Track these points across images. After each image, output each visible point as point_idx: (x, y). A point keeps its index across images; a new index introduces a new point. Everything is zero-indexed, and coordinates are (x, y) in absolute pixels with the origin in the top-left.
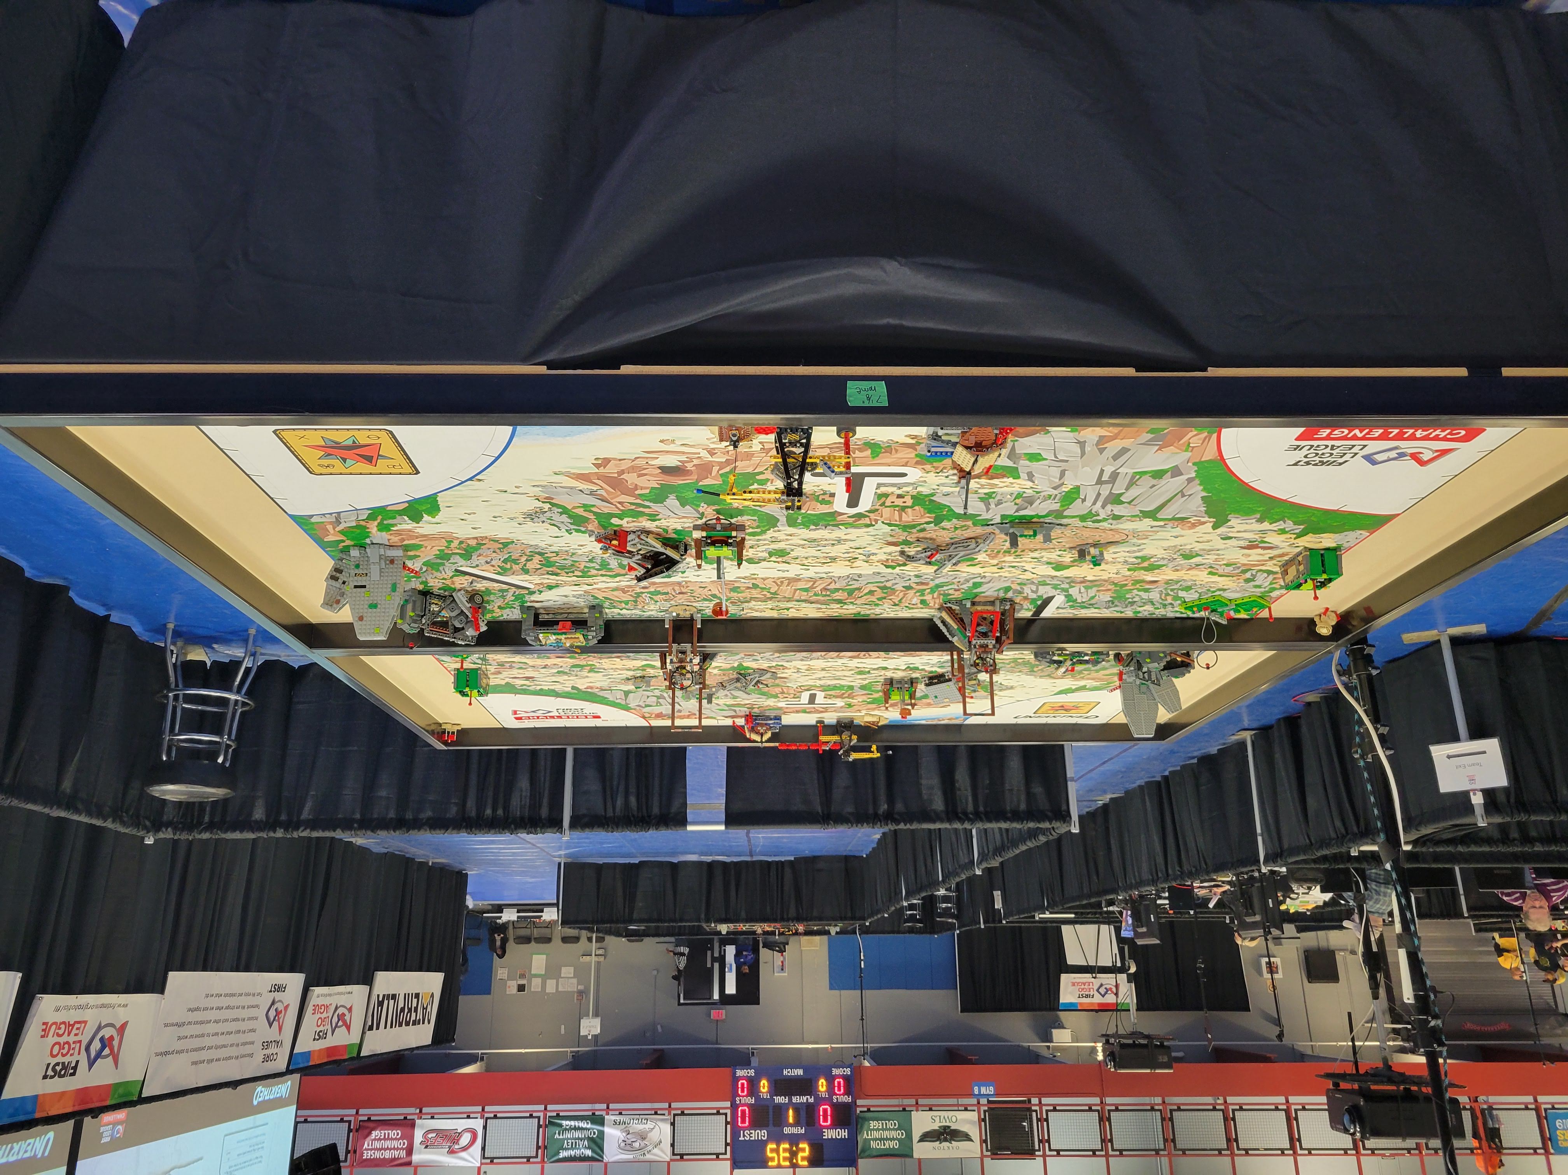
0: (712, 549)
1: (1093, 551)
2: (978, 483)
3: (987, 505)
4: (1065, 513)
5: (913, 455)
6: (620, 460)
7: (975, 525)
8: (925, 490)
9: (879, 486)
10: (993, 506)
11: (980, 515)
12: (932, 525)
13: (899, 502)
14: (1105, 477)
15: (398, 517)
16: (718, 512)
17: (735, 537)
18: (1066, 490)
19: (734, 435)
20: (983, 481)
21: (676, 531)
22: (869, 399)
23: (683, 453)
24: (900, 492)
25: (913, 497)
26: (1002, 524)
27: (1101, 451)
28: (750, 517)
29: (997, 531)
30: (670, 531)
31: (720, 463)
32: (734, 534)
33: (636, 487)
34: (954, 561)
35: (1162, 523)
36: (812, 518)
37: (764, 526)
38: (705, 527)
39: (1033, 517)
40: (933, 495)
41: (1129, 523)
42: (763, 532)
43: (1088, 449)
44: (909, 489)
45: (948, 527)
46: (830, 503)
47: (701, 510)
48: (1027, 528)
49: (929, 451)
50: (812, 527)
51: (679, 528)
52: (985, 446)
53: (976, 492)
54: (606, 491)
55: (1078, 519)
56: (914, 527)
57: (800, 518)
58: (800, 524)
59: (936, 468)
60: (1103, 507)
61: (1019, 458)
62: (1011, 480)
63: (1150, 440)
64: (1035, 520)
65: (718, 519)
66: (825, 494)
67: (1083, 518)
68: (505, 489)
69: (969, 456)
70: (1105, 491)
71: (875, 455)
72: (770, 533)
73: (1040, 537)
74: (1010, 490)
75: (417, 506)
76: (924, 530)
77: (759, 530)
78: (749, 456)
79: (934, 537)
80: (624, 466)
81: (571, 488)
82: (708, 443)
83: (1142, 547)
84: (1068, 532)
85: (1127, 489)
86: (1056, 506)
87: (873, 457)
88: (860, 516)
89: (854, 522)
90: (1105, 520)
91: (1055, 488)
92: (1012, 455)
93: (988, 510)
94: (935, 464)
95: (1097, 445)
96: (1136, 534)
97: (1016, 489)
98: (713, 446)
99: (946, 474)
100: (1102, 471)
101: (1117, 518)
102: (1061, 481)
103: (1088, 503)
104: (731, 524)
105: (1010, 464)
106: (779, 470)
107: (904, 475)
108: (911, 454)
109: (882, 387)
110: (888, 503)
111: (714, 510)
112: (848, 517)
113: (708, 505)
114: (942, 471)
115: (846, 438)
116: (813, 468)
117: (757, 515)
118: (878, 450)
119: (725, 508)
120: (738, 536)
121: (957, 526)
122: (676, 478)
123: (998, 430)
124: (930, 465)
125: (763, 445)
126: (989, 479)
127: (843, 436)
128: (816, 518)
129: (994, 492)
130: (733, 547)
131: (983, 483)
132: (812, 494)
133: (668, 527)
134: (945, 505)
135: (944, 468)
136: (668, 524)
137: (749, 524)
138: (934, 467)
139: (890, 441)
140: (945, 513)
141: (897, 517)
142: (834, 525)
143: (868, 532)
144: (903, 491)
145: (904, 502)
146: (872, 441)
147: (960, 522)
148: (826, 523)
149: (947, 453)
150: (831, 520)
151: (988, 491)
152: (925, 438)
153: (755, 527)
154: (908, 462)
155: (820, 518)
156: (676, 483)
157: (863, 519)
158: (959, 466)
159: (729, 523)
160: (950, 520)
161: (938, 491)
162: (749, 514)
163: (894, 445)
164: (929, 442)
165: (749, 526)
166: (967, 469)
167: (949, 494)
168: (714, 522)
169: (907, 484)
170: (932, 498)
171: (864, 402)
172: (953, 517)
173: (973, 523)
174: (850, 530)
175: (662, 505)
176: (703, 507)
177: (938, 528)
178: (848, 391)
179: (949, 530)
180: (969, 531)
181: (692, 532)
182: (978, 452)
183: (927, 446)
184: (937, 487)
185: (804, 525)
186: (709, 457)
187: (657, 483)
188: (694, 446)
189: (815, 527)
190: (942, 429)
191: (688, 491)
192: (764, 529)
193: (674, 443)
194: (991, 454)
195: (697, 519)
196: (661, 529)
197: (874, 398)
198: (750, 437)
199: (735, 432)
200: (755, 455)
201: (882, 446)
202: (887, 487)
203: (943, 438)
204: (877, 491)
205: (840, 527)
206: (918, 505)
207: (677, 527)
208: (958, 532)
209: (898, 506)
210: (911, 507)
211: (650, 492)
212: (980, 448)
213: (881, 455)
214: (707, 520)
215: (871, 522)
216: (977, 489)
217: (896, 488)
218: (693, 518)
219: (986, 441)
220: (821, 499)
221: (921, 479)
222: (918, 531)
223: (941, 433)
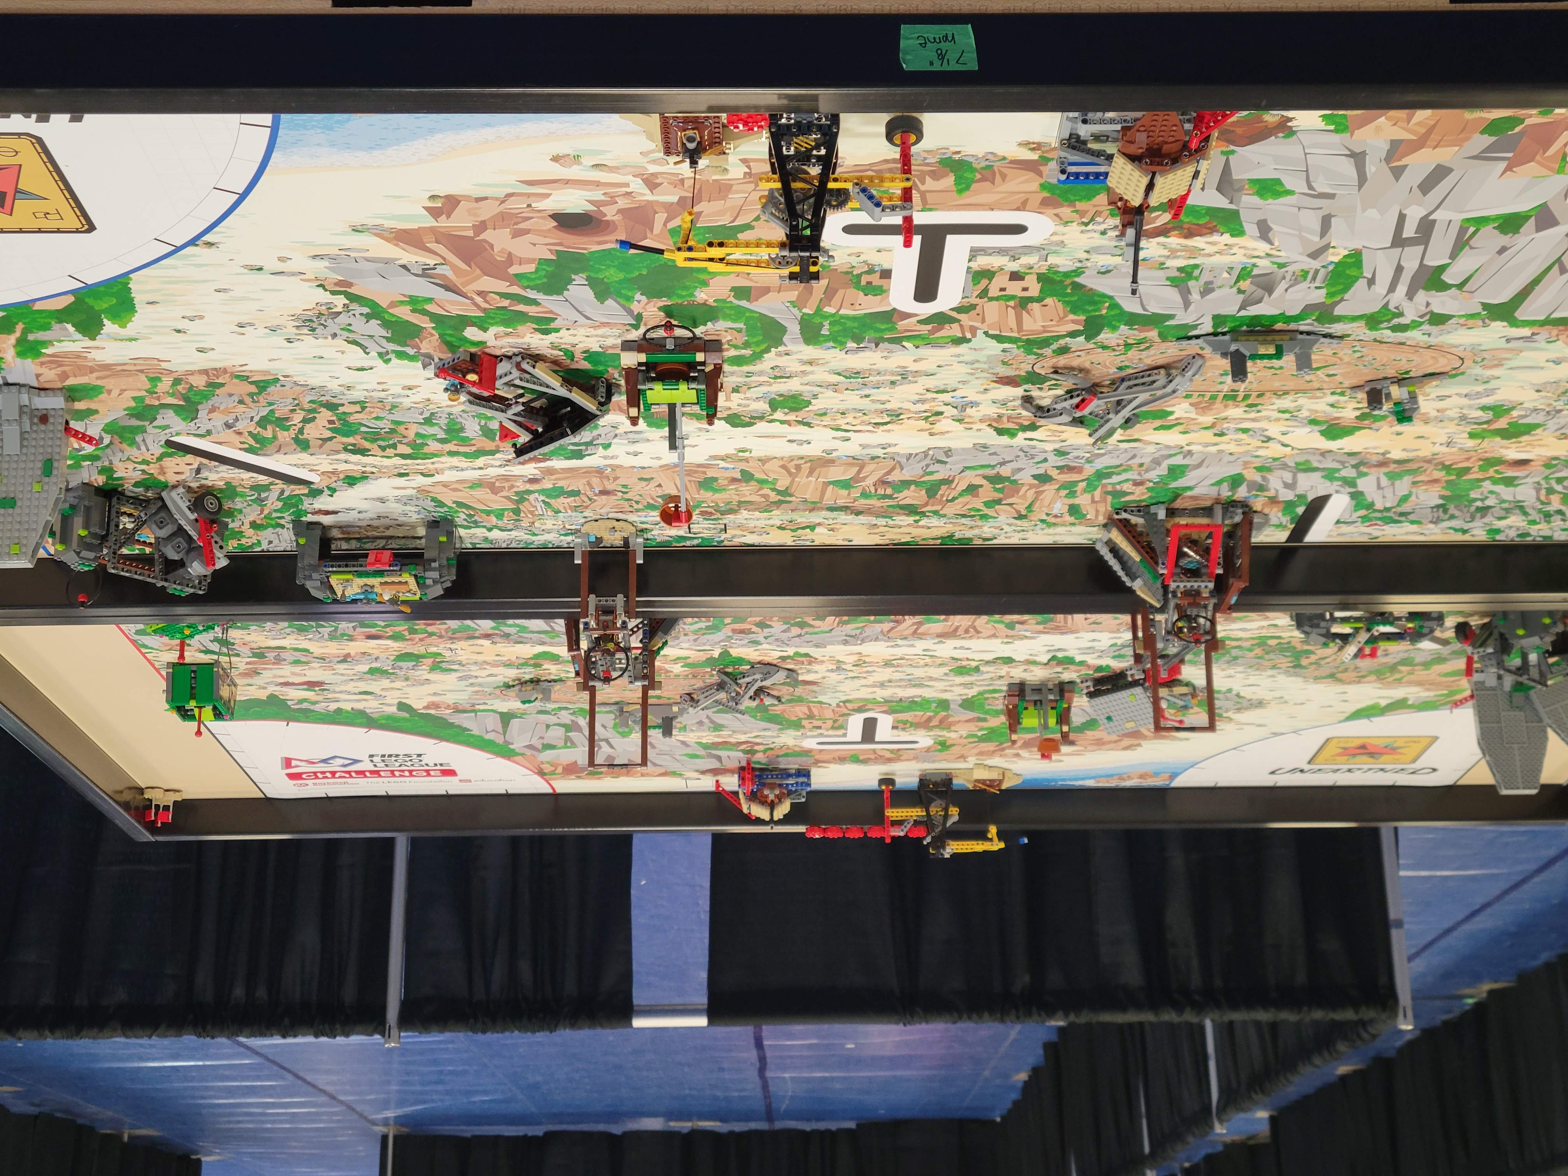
0: (658, 387)
1: (1396, 392)
2: (1164, 246)
3: (1185, 293)
4: (1338, 311)
5: (1034, 186)
6: (478, 200)
7: (1163, 337)
8: (1062, 262)
9: (974, 253)
10: (1195, 296)
11: (1172, 317)
12: (1081, 339)
13: (1014, 289)
14: (1409, 231)
15: (56, 327)
16: (668, 311)
17: (703, 364)
18: (1336, 259)
19: (691, 139)
20: (1174, 241)
21: (589, 355)
22: (941, 56)
23: (598, 184)
24: (1014, 266)
25: (1041, 278)
26: (1215, 334)
27: (1398, 173)
28: (730, 324)
29: (1208, 351)
30: (578, 355)
31: (668, 207)
32: (700, 357)
33: (510, 259)
34: (1126, 413)
35: (1526, 332)
36: (849, 324)
37: (758, 344)
38: (645, 345)
39: (1274, 319)
40: (1078, 272)
41: (1463, 331)
42: (757, 357)
43: (1371, 169)
44: (1032, 259)
45: (1113, 344)
46: (880, 291)
47: (636, 308)
48: (1265, 342)
49: (1063, 172)
50: (852, 345)
51: (595, 348)
52: (1168, 156)
53: (1161, 266)
54: (454, 268)
55: (1362, 323)
56: (1045, 343)
57: (826, 323)
58: (828, 338)
59: (1082, 213)
60: (1410, 295)
61: (1240, 189)
62: (1226, 238)
63: (1488, 150)
64: (1279, 326)
65: (669, 326)
66: (871, 271)
67: (1373, 321)
68: (259, 264)
69: (1137, 174)
70: (1411, 260)
71: (963, 185)
72: (771, 359)
73: (1289, 360)
74: (1226, 260)
75: (90, 301)
76: (1064, 350)
77: (747, 352)
78: (722, 190)
79: (1087, 365)
80: (487, 211)
81: (387, 262)
82: (642, 161)
83: (1493, 384)
84: (1345, 351)
85: (1453, 256)
86: (1319, 296)
87: (960, 191)
88: (940, 320)
89: (932, 332)
90: (1414, 325)
91: (1315, 255)
92: (1226, 184)
93: (1187, 304)
94: (1080, 205)
95: (1389, 158)
96: (1480, 356)
97: (1239, 258)
98: (653, 169)
99: (1102, 227)
100: (1402, 218)
101: (1438, 319)
102: (1325, 241)
103: (1381, 287)
104: (694, 337)
105: (1220, 202)
106: (776, 205)
107: (1019, 229)
108: (1028, 184)
109: (966, 36)
110: (994, 292)
111: (660, 309)
112: (918, 322)
113: (648, 298)
114: (1092, 219)
115: (903, 143)
116: (841, 198)
117: (744, 319)
118: (968, 175)
119: (681, 304)
120: (708, 361)
121: (1130, 341)
122: (585, 239)
123: (1189, 121)
124: (1069, 206)
125: (749, 167)
126: (1186, 237)
127: (897, 139)
128: (856, 324)
129: (1196, 266)
130: (699, 383)
131: (1173, 246)
132: (847, 273)
133: (574, 346)
134: (1104, 296)
135: (1097, 213)
136: (574, 340)
137: (729, 338)
138: (1077, 211)
139: (990, 157)
140: (1104, 312)
141: (1012, 322)
142: (892, 341)
143: (958, 356)
144: (1021, 265)
145: (1025, 289)
146: (957, 157)
147: (1135, 332)
148: (878, 335)
149: (1097, 175)
150: (886, 329)
151: (1181, 263)
152: (1055, 143)
153: (739, 344)
154: (1027, 200)
155: (864, 326)
156: (585, 249)
157: (947, 326)
158: (1121, 199)
159: (690, 335)
160: (1115, 328)
161: (1089, 264)
162: (727, 317)
163: (998, 163)
164: (1063, 154)
165: (729, 341)
166: (1136, 202)
167: (1108, 271)
168: (661, 333)
169: (1028, 249)
170: (1077, 279)
171: (931, 63)
172: (1119, 321)
173: (1160, 335)
174: (924, 352)
175: (560, 298)
176: (639, 302)
177: (1093, 346)
178: (903, 43)
179: (1114, 350)
180: (1152, 352)
181: (619, 355)
182: (1154, 168)
183: (1062, 163)
184: (1085, 256)
185: (835, 340)
186: (648, 192)
187: (550, 250)
188: (617, 168)
189: (855, 345)
190: (1085, 122)
191: (609, 266)
192: (758, 350)
193: (580, 163)
194: (1180, 172)
195: (628, 327)
196: (560, 350)
197: (952, 56)
198: (720, 143)
199: (693, 129)
200: (734, 188)
201: (974, 166)
202: (990, 255)
203: (1090, 146)
204: (972, 264)
205: (904, 343)
206: (1051, 295)
207: (590, 346)
208: (1132, 353)
209: (1012, 297)
210: (1039, 300)
211: (537, 270)
212: (1157, 159)
213: (974, 186)
214: (648, 330)
215: (963, 332)
216: (1162, 259)
217: (1007, 258)
218: (621, 327)
219: (1166, 143)
220: (863, 283)
221: (1055, 238)
222: (1054, 351)
223: (1084, 131)
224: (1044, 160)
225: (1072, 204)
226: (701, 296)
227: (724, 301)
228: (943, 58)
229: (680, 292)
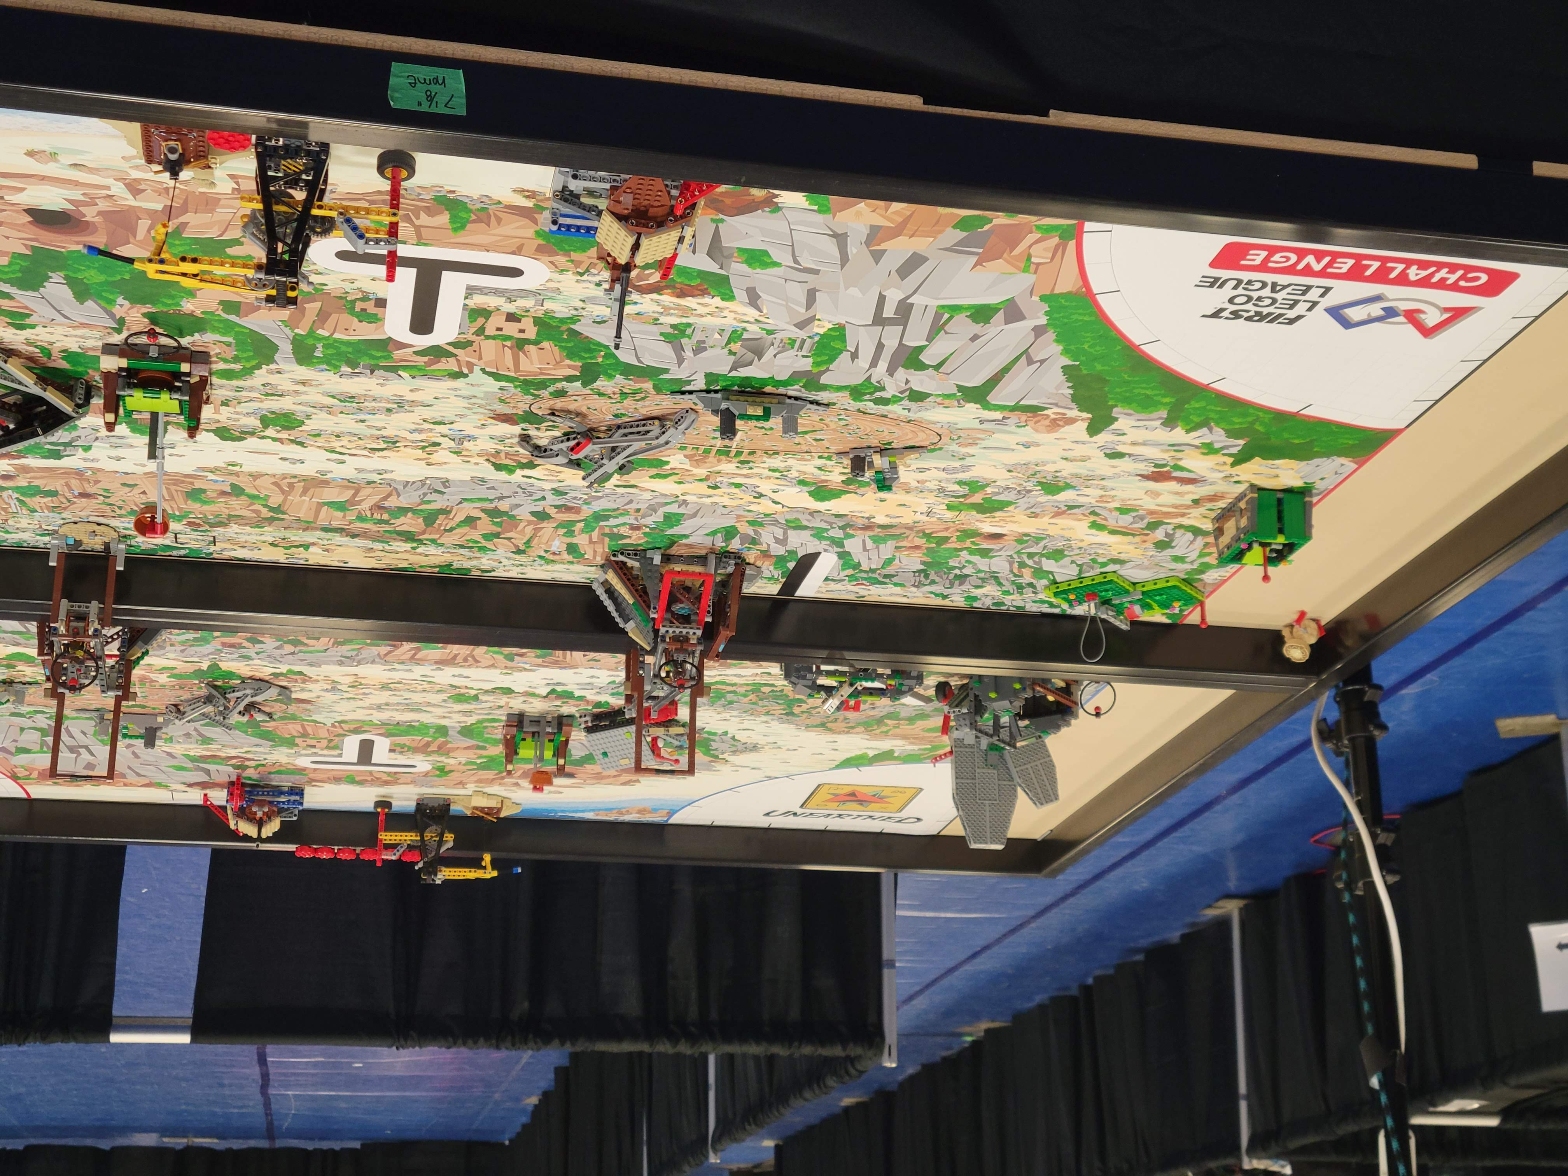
0: (138, 394)
1: (878, 461)
2: (658, 303)
3: (679, 350)
4: (823, 380)
5: (530, 232)
7: (658, 389)
8: (559, 308)
9: (471, 291)
10: (688, 353)
11: (666, 371)
12: (578, 384)
13: (511, 329)
14: (889, 312)
16: (153, 318)
17: (188, 374)
18: (822, 331)
19: (172, 150)
20: (667, 299)
21: (67, 354)
22: (430, 98)
23: (76, 184)
24: (511, 308)
25: (537, 321)
26: (708, 391)
27: (877, 256)
28: (218, 337)
29: (700, 407)
30: (55, 354)
31: (152, 214)
32: (185, 367)
34: (620, 459)
35: (998, 415)
36: (344, 348)
37: (248, 359)
38: (125, 350)
39: (764, 382)
40: (575, 319)
41: (940, 409)
42: (247, 372)
43: (852, 250)
44: (529, 303)
45: (609, 391)
46: (375, 319)
47: (118, 312)
48: (754, 403)
49: (554, 222)
50: (346, 369)
51: (74, 348)
52: (653, 219)
53: (656, 321)
55: (847, 394)
56: (542, 385)
57: (320, 346)
58: (321, 361)
59: (577, 264)
60: (891, 371)
61: (731, 256)
62: (717, 301)
63: (960, 243)
64: (768, 389)
65: (152, 334)
66: (365, 298)
67: (857, 392)
69: (623, 233)
70: (891, 338)
71: (458, 224)
72: (262, 376)
73: (776, 422)
74: (717, 322)
76: (561, 394)
77: (237, 367)
78: (210, 203)
79: (584, 410)
82: (125, 166)
83: (968, 461)
84: (830, 418)
85: (930, 338)
86: (806, 364)
87: (455, 230)
88: (437, 353)
89: (428, 364)
90: (895, 400)
91: (801, 325)
92: (715, 250)
93: (680, 361)
94: (575, 256)
95: (868, 242)
96: (956, 434)
97: (729, 322)
98: (135, 174)
99: (597, 279)
100: (882, 299)
101: (918, 397)
102: (810, 313)
103: (864, 362)
104: (180, 347)
105: (711, 266)
106: (257, 226)
107: (516, 272)
108: (525, 230)
109: (457, 81)
110: (490, 330)
111: (144, 315)
112: (415, 353)
113: (131, 303)
114: (587, 270)
115: (394, 178)
116: (326, 226)
117: (233, 333)
118: (463, 215)
119: (166, 312)
120: (194, 372)
121: (625, 391)
122: (63, 237)
123: (676, 187)
124: (564, 255)
125: (237, 183)
126: (678, 297)
127: (388, 172)
128: (350, 350)
129: (689, 325)
130: (182, 395)
131: (666, 304)
132: (341, 298)
133: (51, 344)
134: (599, 344)
135: (592, 265)
136: (52, 338)
137: (218, 351)
138: (572, 261)
139: (485, 199)
140: (600, 360)
141: (510, 363)
142: (387, 369)
143: (455, 390)
144: (517, 308)
145: (522, 331)
146: (451, 196)
147: (631, 382)
148: (373, 362)
149: (588, 229)
150: (381, 357)
151: (675, 320)
152: (549, 194)
153: (229, 357)
154: (523, 245)
155: (359, 351)
156: (63, 247)
157: (443, 360)
158: (609, 255)
159: (176, 344)
160: (611, 377)
161: (584, 313)
162: (215, 330)
163: (493, 207)
164: (556, 205)
165: (217, 354)
166: (622, 260)
167: (605, 322)
168: (144, 340)
169: (525, 293)
170: (572, 326)
171: (420, 104)
172: (615, 370)
173: (655, 387)
174: (420, 382)
175: (36, 294)
176: (121, 306)
177: (589, 392)
178: (393, 81)
179: (610, 398)
180: (647, 403)
181: (99, 357)
182: (639, 229)
183: (554, 214)
184: (581, 304)
185: (329, 363)
186: (130, 197)
187: (25, 245)
188: (98, 170)
189: (350, 370)
190: (575, 177)
191: (89, 267)
192: (248, 365)
193: (57, 161)
194: (664, 236)
195: (110, 331)
196: (36, 347)
197: (441, 99)
198: (206, 157)
199: (175, 140)
200: (222, 202)
201: (469, 206)
202: (486, 294)
203: (582, 200)
204: (468, 302)
205: (400, 373)
206: (549, 340)
207: (69, 346)
208: (628, 402)
209: (509, 338)
210: (536, 343)
211: (10, 264)
212: (643, 221)
213: (469, 226)
214: (131, 335)
215: (460, 367)
216: (656, 315)
217: (504, 299)
218: (102, 329)
219: (653, 206)
220: (357, 309)
221: (551, 285)
222: (551, 394)
223: (575, 185)
224: (539, 209)
225: (567, 254)
226: (188, 306)
227: (212, 313)
228: (431, 100)
229: (165, 300)
